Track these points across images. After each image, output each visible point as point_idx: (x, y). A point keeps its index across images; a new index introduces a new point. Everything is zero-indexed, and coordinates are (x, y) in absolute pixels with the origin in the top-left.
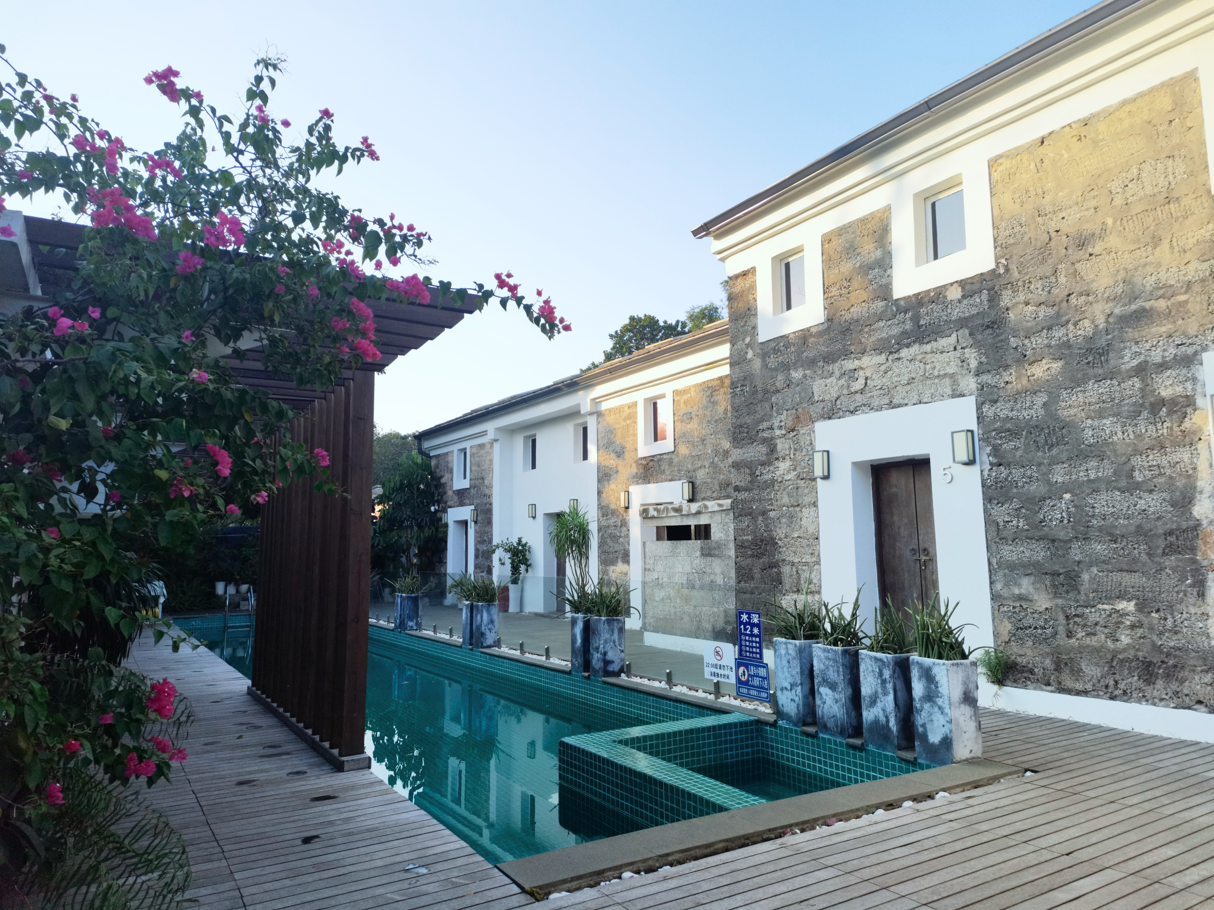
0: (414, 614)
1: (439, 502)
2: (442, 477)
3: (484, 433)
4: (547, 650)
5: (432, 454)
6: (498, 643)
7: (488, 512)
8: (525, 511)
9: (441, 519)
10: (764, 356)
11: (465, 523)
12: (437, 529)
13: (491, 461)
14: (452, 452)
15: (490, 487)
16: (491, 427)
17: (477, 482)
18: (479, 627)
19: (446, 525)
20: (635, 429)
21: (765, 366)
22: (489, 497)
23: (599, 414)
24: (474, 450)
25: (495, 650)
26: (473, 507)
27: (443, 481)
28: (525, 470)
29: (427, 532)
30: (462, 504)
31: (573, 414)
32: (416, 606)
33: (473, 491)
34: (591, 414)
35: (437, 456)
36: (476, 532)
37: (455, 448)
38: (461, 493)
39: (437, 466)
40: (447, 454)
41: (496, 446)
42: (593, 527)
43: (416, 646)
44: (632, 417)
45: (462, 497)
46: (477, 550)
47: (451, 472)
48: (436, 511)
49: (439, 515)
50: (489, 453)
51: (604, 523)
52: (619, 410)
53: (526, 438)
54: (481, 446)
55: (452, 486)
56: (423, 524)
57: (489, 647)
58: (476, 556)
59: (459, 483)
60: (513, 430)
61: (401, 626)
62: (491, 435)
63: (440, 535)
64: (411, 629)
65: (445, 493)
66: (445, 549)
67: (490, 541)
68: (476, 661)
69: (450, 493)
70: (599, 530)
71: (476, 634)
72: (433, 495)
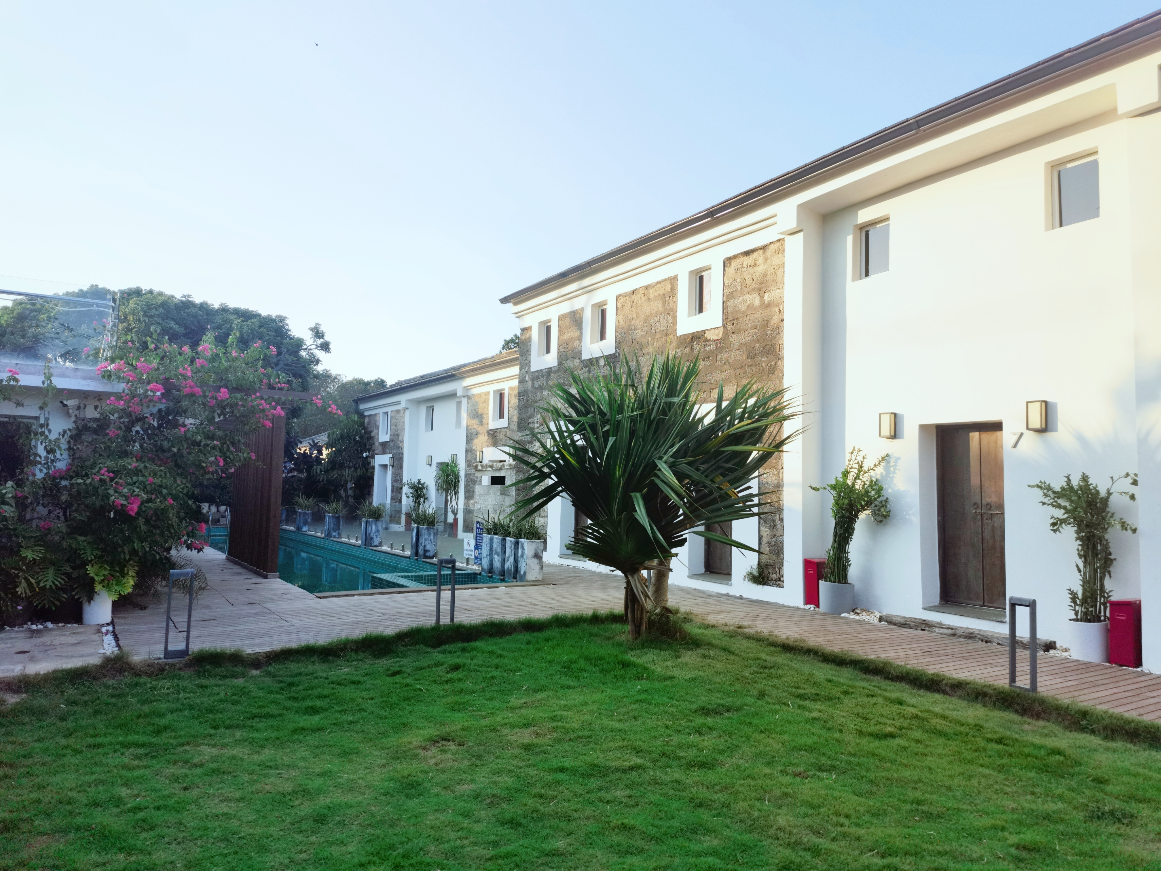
0: (337, 528)
1: (369, 450)
2: (372, 432)
3: (399, 403)
4: (403, 547)
5: (366, 414)
6: (380, 544)
7: (401, 459)
8: (424, 460)
9: (369, 463)
10: (533, 380)
11: (385, 466)
12: (367, 470)
13: (404, 422)
14: (379, 414)
15: (402, 442)
16: (404, 398)
17: (395, 438)
18: (370, 534)
19: (373, 468)
20: (488, 409)
21: (533, 386)
22: (402, 448)
23: (468, 397)
24: (393, 414)
25: (379, 548)
26: (391, 456)
27: (372, 434)
28: (426, 431)
29: (359, 472)
30: (384, 453)
31: (452, 395)
32: (338, 522)
33: (392, 444)
34: (464, 397)
35: (369, 416)
36: (393, 473)
37: (381, 411)
38: (384, 444)
39: (369, 423)
40: (376, 415)
41: (407, 412)
42: (462, 474)
43: (337, 547)
44: (486, 401)
45: (385, 447)
46: (393, 486)
47: (378, 429)
48: (367, 457)
49: (369, 459)
50: (403, 417)
51: (468, 472)
52: (480, 395)
53: (428, 407)
54: (398, 411)
55: (378, 439)
56: (357, 466)
57: (375, 546)
58: (392, 491)
59: (383, 437)
60: (420, 402)
61: (329, 535)
62: (403, 405)
63: (369, 475)
64: (335, 537)
65: (374, 444)
66: (373, 485)
67: (401, 480)
68: (367, 554)
69: (377, 444)
70: (466, 476)
71: (368, 539)
72: (365, 445)
